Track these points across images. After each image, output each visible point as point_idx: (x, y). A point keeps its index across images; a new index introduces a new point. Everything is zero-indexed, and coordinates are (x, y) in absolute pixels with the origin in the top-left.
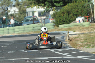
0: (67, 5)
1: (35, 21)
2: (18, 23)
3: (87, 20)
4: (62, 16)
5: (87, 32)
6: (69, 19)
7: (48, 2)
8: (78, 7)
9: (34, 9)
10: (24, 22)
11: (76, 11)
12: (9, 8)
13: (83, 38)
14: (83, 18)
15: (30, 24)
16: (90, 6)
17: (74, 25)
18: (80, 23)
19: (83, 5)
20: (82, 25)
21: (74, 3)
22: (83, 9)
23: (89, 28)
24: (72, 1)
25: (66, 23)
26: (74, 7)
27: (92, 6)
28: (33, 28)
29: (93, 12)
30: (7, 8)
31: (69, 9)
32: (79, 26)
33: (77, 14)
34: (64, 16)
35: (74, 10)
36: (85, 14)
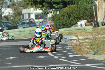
0: (67, 7)
1: (31, 23)
2: (13, 26)
3: (89, 24)
4: (62, 18)
5: (91, 37)
6: (70, 22)
7: (46, 4)
8: (79, 9)
9: (30, 10)
10: (20, 25)
11: (77, 13)
12: (2, 9)
13: (87, 44)
14: (85, 21)
15: (26, 27)
16: (93, 8)
17: (75, 29)
18: (82, 27)
19: (85, 7)
20: (85, 30)
21: (76, 4)
22: (85, 12)
23: (92, 32)
24: (74, 3)
25: (66, 27)
26: (75, 9)
27: (95, 8)
28: (30, 31)
29: (96, 15)
30: (1, 10)
31: (70, 11)
32: (81, 30)
33: (79, 17)
34: (63, 18)
35: (75, 13)
36: (88, 17)
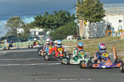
0: (59, 27)
2: (24, 40)
3: (75, 38)
6: (61, 37)
7: (46, 25)
8: (68, 28)
9: (36, 30)
10: (29, 39)
11: (66, 31)
14: (72, 36)
17: (66, 41)
19: (71, 27)
20: (72, 42)
21: (65, 26)
22: (71, 30)
27: (78, 28)
29: (79, 32)
30: (16, 29)
31: (62, 30)
33: (67, 34)
34: (57, 35)
36: (73, 33)
